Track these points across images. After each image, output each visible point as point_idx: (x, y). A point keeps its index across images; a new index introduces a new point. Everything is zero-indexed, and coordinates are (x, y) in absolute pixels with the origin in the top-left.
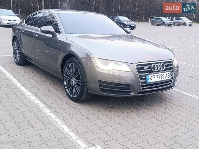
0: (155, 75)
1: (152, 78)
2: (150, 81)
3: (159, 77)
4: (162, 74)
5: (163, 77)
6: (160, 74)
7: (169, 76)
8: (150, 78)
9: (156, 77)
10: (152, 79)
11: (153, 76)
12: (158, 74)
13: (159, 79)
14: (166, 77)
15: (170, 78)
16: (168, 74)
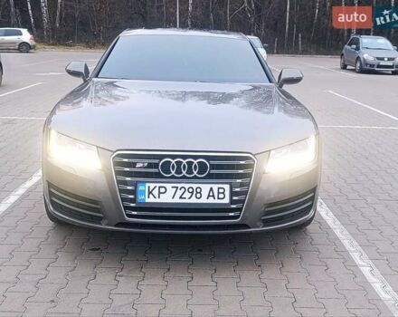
0: (169, 186)
1: (156, 192)
2: (147, 200)
3: (179, 193)
4: (195, 186)
5: (198, 196)
6: (187, 186)
7: (221, 196)
9: (171, 191)
10: (157, 196)
11: (160, 187)
12: (180, 186)
13: (181, 198)
14: (209, 196)
15: (227, 200)
16: (219, 188)
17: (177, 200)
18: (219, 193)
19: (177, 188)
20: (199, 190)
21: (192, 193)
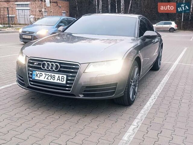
0: (43, 73)
1: (39, 75)
2: (36, 78)
3: (47, 76)
4: (53, 74)
5: (54, 79)
6: (50, 74)
8: (37, 75)
9: (44, 75)
10: (39, 77)
11: (40, 73)
12: (47, 74)
13: (47, 79)
14: (58, 79)
15: (64, 82)
16: (62, 77)
17: (46, 80)
18: (62, 79)
19: (46, 74)
20: (54, 76)
21: (51, 77)
